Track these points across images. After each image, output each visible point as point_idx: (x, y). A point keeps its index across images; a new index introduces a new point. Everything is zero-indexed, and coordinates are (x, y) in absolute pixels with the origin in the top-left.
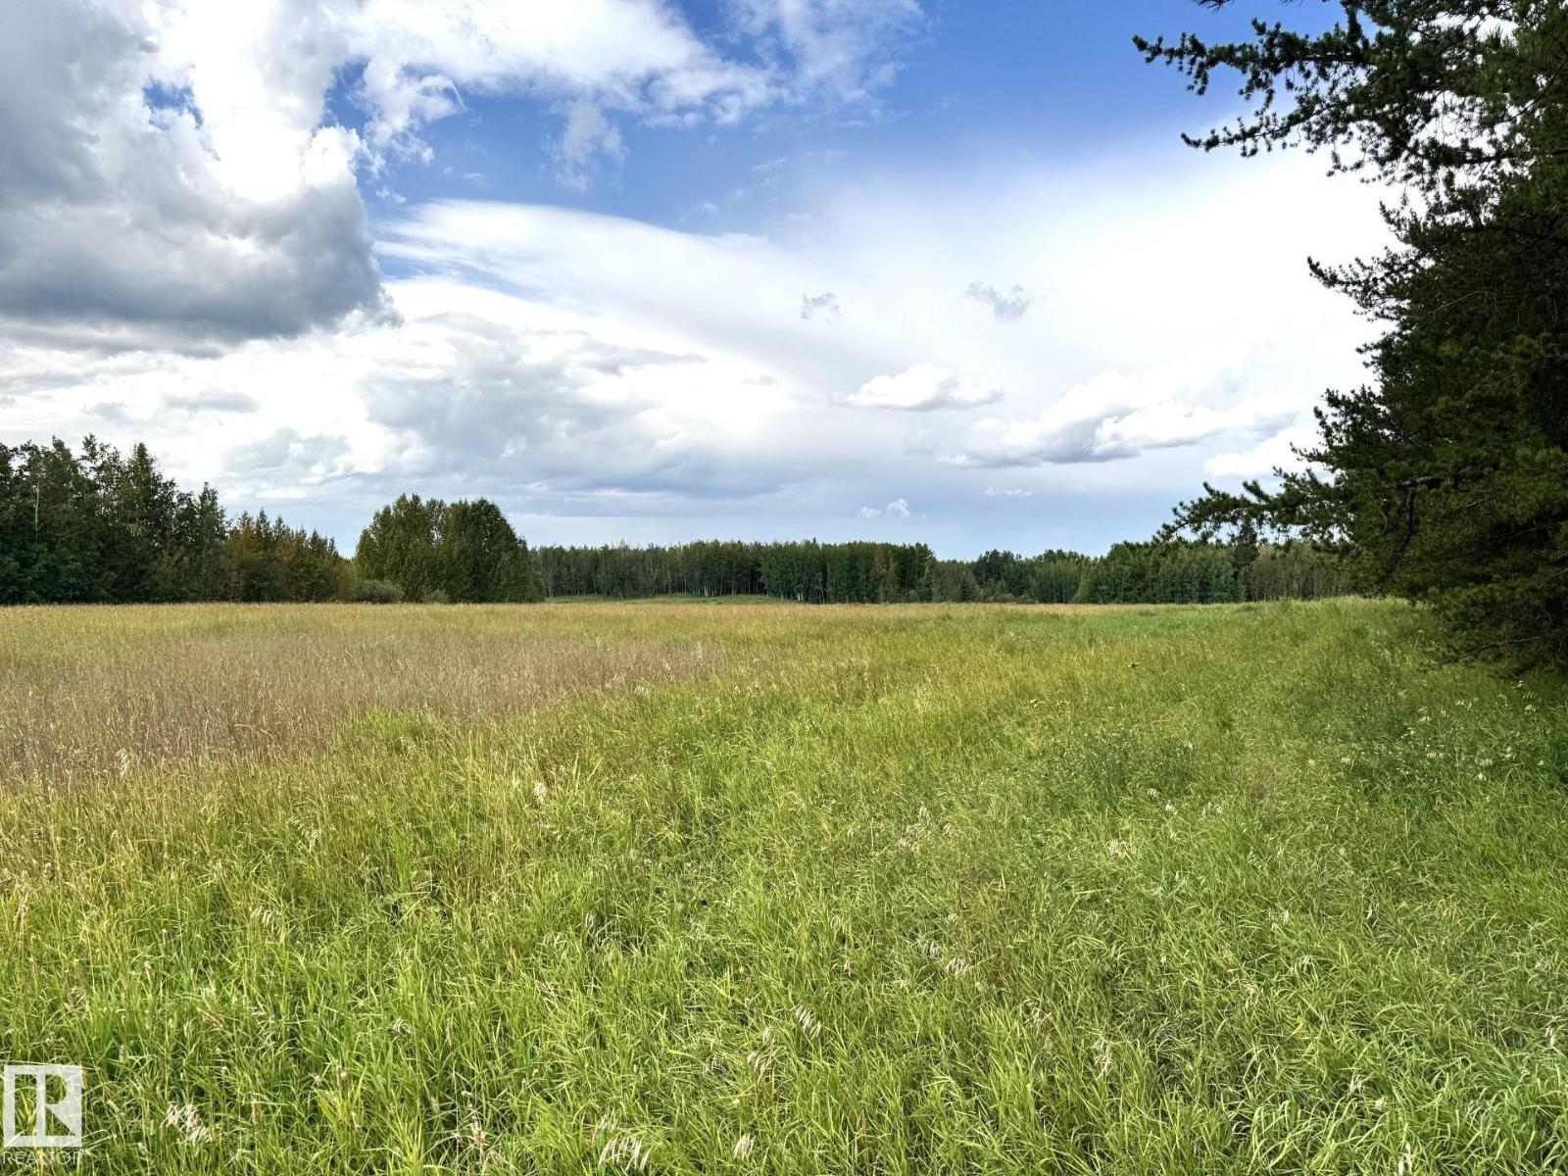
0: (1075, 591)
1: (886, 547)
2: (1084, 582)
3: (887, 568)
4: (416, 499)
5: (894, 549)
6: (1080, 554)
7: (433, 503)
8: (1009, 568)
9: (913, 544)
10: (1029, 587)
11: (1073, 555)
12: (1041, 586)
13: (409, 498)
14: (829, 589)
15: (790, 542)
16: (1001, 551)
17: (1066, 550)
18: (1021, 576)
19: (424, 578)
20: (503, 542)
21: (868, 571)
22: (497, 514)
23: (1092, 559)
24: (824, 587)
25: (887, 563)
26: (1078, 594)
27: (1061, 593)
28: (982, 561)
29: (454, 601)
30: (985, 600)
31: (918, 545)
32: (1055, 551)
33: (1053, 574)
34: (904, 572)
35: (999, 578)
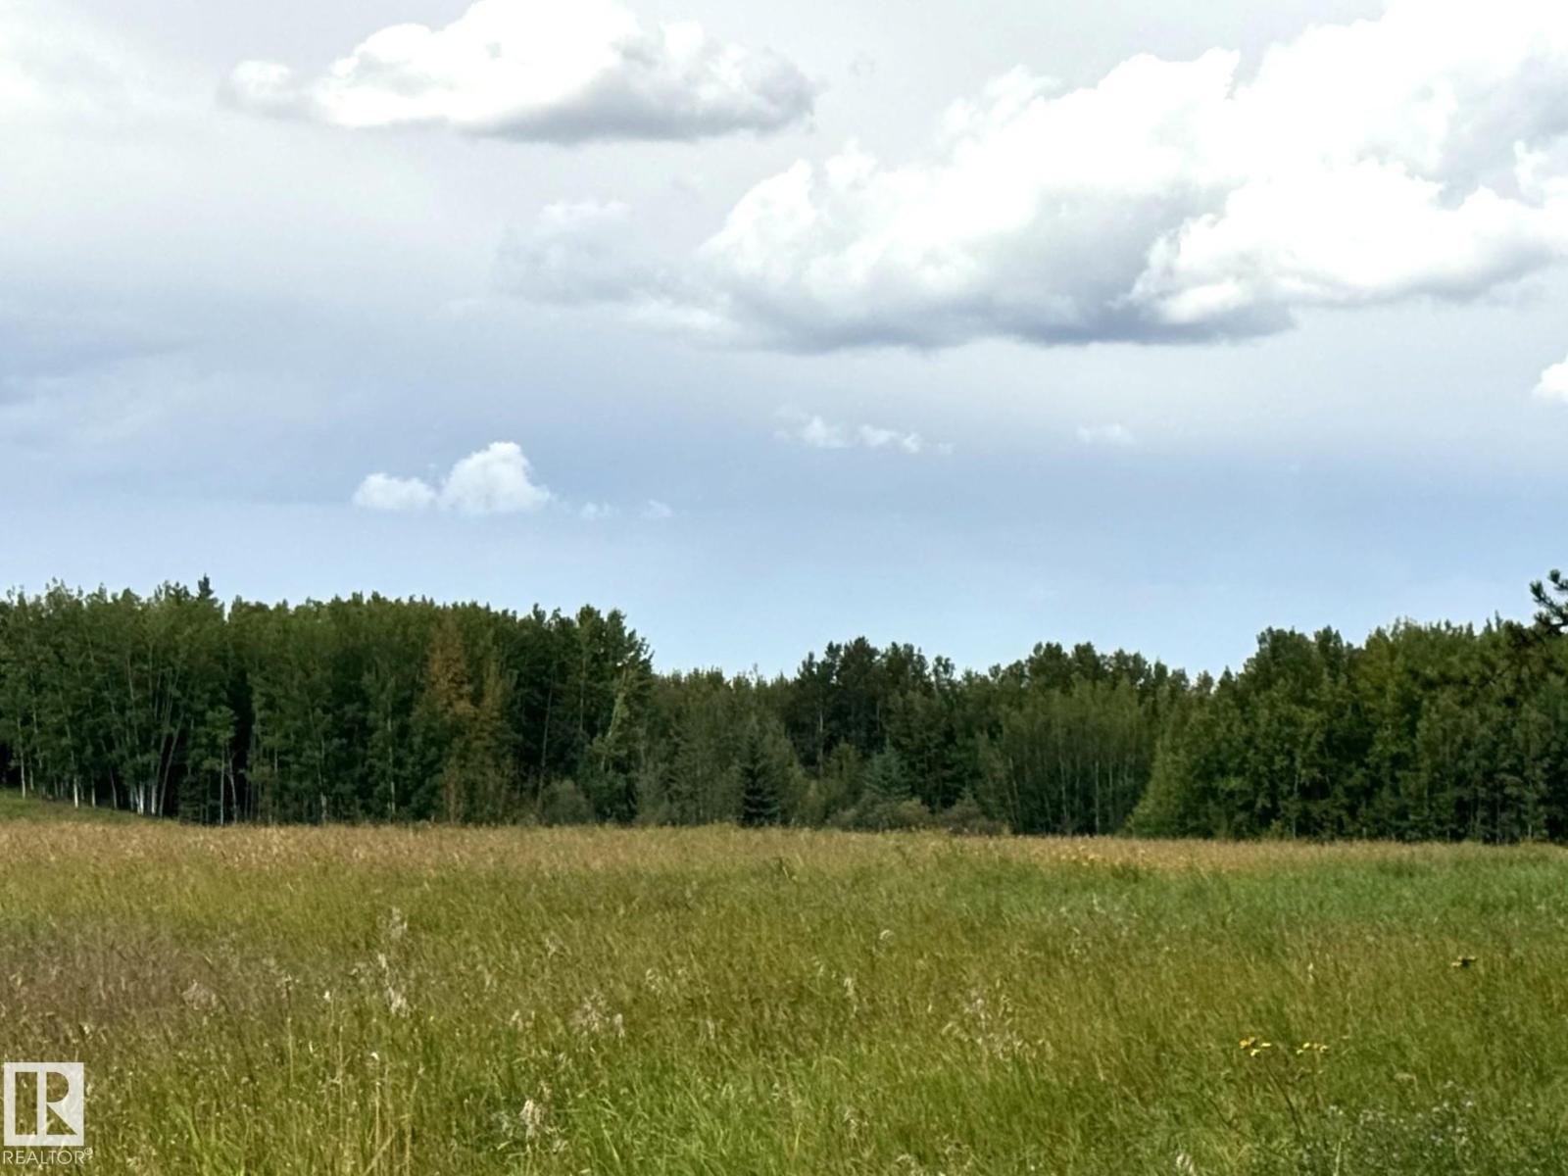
0: (1135, 796)
1: (473, 621)
2: (1168, 766)
3: (477, 698)
5: (500, 625)
6: (1151, 662)
8: (908, 710)
9: (571, 613)
10: (976, 775)
11: (1129, 666)
12: (1018, 772)
14: (258, 772)
15: (114, 590)
16: (880, 643)
17: (1105, 649)
18: (950, 736)
21: (403, 707)
23: (1193, 681)
24: (240, 761)
25: (476, 676)
26: (1145, 808)
27: (1088, 802)
28: (814, 679)
30: (823, 817)
31: (588, 613)
32: (1068, 650)
33: (1058, 732)
34: (535, 714)
35: (872, 743)
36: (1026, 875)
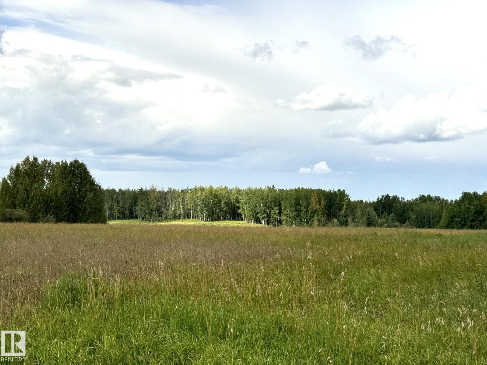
0: (439, 222)
1: (319, 192)
2: (445, 215)
3: (320, 205)
4: (36, 159)
5: (324, 192)
6: (442, 198)
7: (45, 162)
8: (397, 207)
9: (336, 190)
10: (409, 218)
11: (438, 199)
12: (417, 218)
13: (31, 159)
14: (283, 218)
15: (258, 188)
16: (391, 195)
17: (433, 195)
18: (404, 211)
19: (41, 208)
20: (88, 187)
21: (307, 207)
22: (85, 169)
23: (449, 201)
24: (280, 216)
25: (320, 202)
26: (441, 224)
27: (430, 223)
28: (379, 201)
29: (57, 221)
30: (381, 225)
31: (339, 190)
32: (426, 196)
33: (424, 210)
34: (330, 208)
35: (390, 212)
36: (420, 236)
